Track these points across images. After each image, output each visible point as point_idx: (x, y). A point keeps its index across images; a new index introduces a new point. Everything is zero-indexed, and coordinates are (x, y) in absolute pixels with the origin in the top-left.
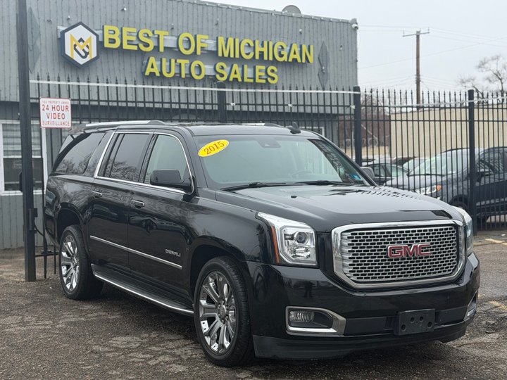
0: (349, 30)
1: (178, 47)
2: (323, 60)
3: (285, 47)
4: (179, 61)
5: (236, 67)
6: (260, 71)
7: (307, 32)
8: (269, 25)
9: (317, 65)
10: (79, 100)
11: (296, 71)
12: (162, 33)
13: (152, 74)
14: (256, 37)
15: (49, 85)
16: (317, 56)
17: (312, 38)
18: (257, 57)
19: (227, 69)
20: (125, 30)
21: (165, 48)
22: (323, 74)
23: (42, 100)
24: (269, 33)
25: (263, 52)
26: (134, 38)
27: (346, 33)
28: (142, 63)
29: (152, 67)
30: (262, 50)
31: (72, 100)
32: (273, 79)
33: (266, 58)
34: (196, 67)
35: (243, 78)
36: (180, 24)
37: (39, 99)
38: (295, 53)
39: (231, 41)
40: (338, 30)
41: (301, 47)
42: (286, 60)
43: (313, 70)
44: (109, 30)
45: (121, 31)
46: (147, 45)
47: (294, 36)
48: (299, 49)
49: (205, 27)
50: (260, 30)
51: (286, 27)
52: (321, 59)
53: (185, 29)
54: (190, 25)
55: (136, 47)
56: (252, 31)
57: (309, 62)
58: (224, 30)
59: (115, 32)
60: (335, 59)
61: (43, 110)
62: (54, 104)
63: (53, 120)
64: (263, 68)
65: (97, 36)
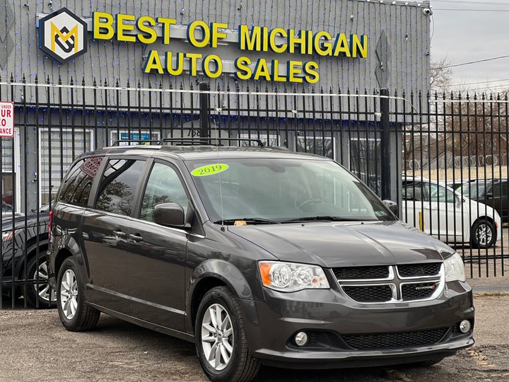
0: (419, 13)
1: (189, 39)
2: (381, 54)
3: (329, 38)
4: (188, 55)
5: (263, 62)
6: (295, 67)
7: (361, 20)
8: (310, 10)
9: (374, 61)
10: (24, 103)
11: (345, 67)
12: (167, 22)
13: (154, 71)
14: (292, 24)
16: (373, 49)
17: (367, 27)
18: (292, 50)
19: (252, 65)
20: (120, 18)
21: (171, 39)
22: (381, 71)
24: (310, 21)
25: (300, 44)
26: (131, 28)
27: (414, 20)
28: (143, 59)
29: (154, 62)
30: (298, 41)
32: (314, 77)
34: (210, 62)
35: (272, 76)
36: (193, 10)
38: (342, 46)
39: (257, 31)
40: (403, 16)
41: (351, 36)
42: (331, 54)
43: (367, 65)
44: (101, 18)
45: (116, 19)
46: (148, 36)
47: (343, 23)
48: (349, 40)
49: (225, 13)
50: (298, 16)
51: (332, 13)
52: (379, 53)
53: (199, 16)
54: (205, 12)
55: (135, 38)
56: (287, 18)
57: (361, 57)
58: (249, 17)
59: (107, 20)
60: (399, 52)
64: (300, 63)
65: (85, 25)
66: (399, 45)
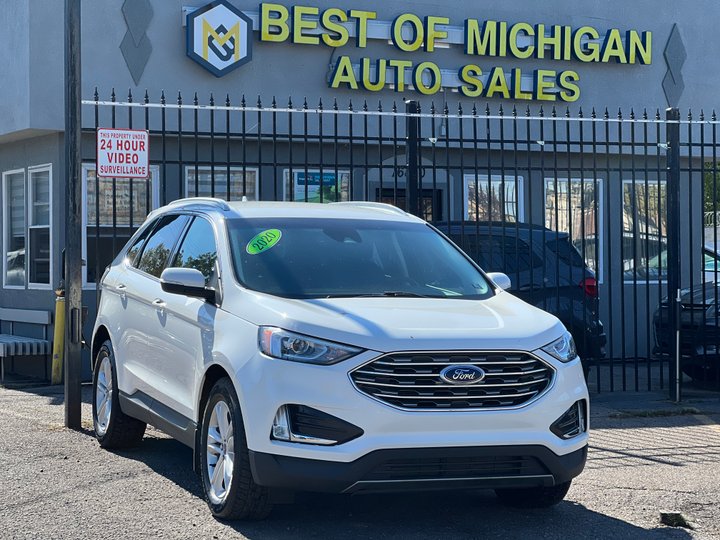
1: (394, 40)
2: (673, 59)
3: (595, 36)
4: (392, 63)
5: (499, 72)
6: (546, 79)
10: (163, 132)
12: (363, 16)
13: (345, 86)
14: (542, 17)
15: (114, 107)
16: (661, 52)
17: (652, 18)
18: (541, 55)
19: (483, 76)
20: (298, 11)
23: (99, 132)
24: (567, 12)
25: (553, 46)
28: (329, 68)
29: (345, 73)
30: (550, 41)
31: (150, 132)
32: (572, 93)
33: (557, 56)
34: (424, 72)
35: (512, 92)
37: (96, 130)
38: (615, 47)
39: (491, 26)
41: (628, 33)
42: (597, 60)
43: (651, 75)
44: (271, 13)
45: (292, 13)
50: (550, 6)
52: (668, 57)
53: (408, 7)
55: (318, 39)
57: (642, 62)
59: (280, 15)
61: (102, 148)
62: (120, 139)
63: (118, 164)
64: (553, 73)
65: (249, 22)
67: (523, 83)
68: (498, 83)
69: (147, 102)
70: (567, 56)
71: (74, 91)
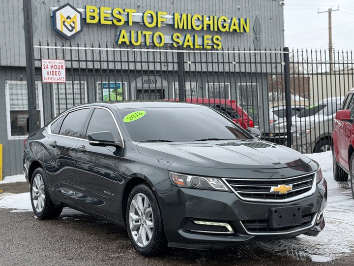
0: (277, 4)
1: (143, 22)
3: (226, 20)
4: (144, 32)
5: (188, 36)
6: (207, 40)
7: (244, 9)
8: (214, 3)
9: (252, 34)
10: (71, 61)
11: (236, 39)
12: (131, 11)
13: (124, 43)
14: (204, 12)
15: (48, 49)
16: (252, 27)
17: (248, 13)
18: (205, 28)
19: (182, 38)
20: (102, 9)
21: (133, 22)
22: (257, 40)
23: (42, 61)
24: (214, 10)
25: (209, 25)
27: (274, 9)
28: (116, 35)
29: (124, 37)
30: (209, 23)
31: (66, 60)
32: (218, 45)
33: (212, 29)
34: (157, 37)
35: (194, 45)
36: (145, 4)
37: (41, 60)
38: (235, 25)
39: (184, 16)
40: (269, 5)
41: (239, 20)
42: (228, 31)
44: (90, 9)
46: (119, 21)
47: (234, 11)
48: (238, 21)
49: (164, 6)
50: (207, 7)
51: (227, 5)
52: (255, 29)
53: (148, 7)
54: (152, 4)
55: (111, 22)
56: (201, 8)
57: (245, 32)
58: (179, 8)
59: (94, 10)
60: (267, 29)
61: (44, 68)
62: (52, 64)
63: (52, 76)
64: (210, 37)
65: (81, 14)
66: (266, 24)
67: (198, 41)
68: (188, 41)
69: (63, 46)
70: (216, 29)
71: (30, 41)
